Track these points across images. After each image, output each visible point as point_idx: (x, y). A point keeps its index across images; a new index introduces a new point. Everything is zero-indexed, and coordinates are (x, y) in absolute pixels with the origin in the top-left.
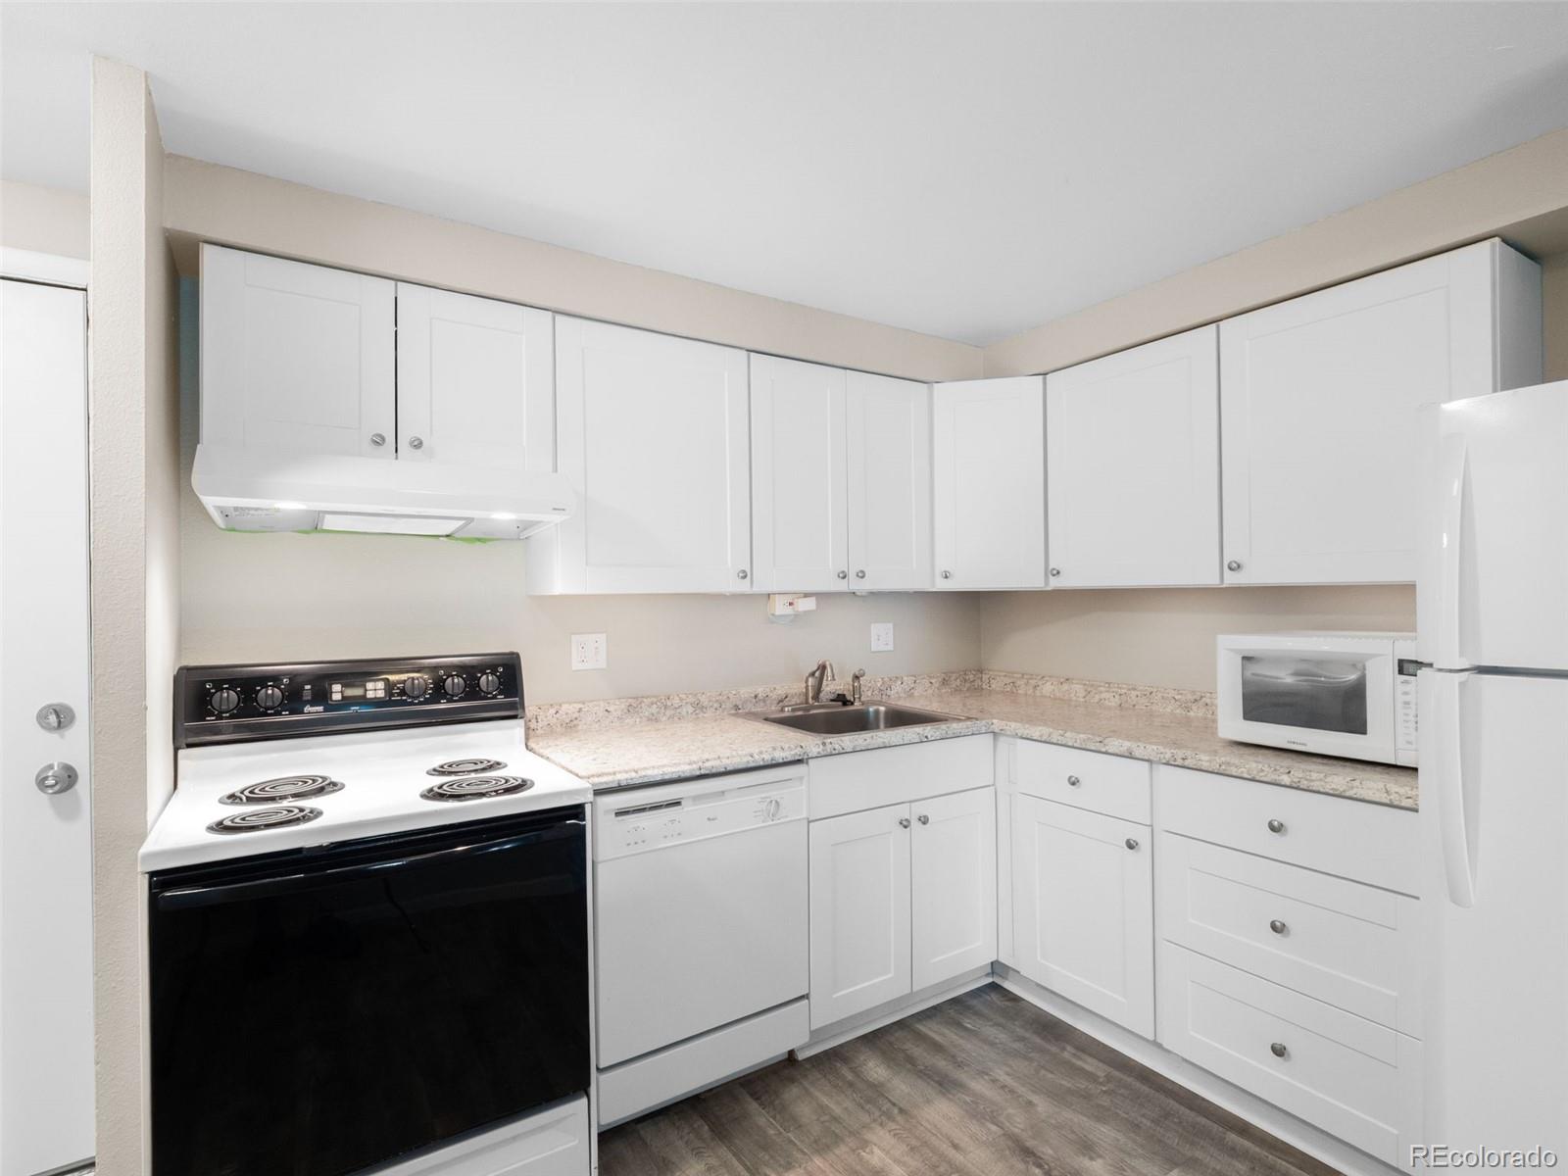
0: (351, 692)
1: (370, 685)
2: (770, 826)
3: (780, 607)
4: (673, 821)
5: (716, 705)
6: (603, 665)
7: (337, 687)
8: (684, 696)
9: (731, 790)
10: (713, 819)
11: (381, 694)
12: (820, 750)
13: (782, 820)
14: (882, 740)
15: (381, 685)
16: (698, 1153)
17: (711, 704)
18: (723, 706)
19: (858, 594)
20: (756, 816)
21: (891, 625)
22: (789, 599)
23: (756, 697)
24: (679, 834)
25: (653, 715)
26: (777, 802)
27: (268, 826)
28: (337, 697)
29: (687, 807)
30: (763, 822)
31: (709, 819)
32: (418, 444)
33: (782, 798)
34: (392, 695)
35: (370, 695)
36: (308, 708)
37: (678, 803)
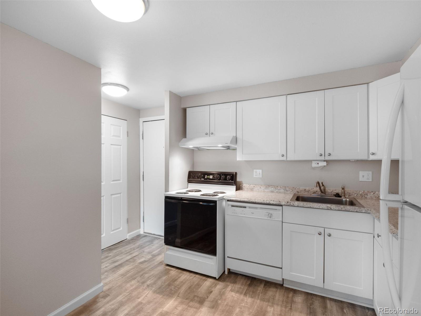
0: (208, 177)
1: (211, 176)
2: (269, 220)
3: (314, 165)
4: (243, 211)
5: (291, 190)
6: (261, 176)
7: (206, 176)
8: (282, 187)
9: (259, 208)
10: (253, 213)
11: (212, 178)
12: (285, 204)
13: (273, 219)
14: (310, 205)
15: (212, 176)
16: (242, 285)
17: (289, 190)
18: (294, 191)
19: (351, 161)
20: (265, 216)
21: (371, 173)
22: (317, 162)
23: (305, 190)
24: (244, 214)
25: (272, 190)
26: (271, 214)
27: (180, 194)
28: (206, 177)
29: (247, 209)
30: (267, 218)
31: (252, 213)
32: (212, 134)
33: (273, 213)
34: (213, 178)
35: (210, 178)
36: (202, 179)
37: (246, 208)
